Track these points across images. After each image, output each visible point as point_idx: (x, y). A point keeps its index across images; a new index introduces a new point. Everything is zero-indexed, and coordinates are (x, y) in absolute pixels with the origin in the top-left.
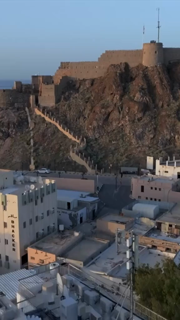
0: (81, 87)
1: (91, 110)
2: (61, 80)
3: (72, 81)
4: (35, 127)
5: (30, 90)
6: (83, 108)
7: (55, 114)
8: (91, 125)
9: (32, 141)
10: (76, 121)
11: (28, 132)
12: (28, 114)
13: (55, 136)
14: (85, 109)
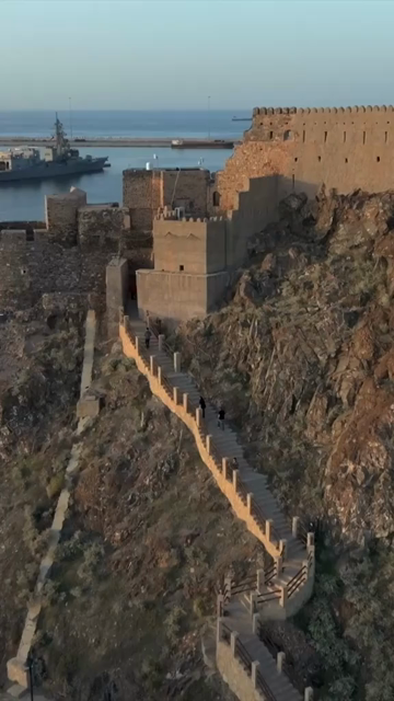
0: (342, 230)
1: (370, 365)
2: (242, 195)
3: (304, 200)
4: (97, 421)
5: (112, 235)
6: (332, 350)
7: (194, 362)
8: (354, 459)
9: (64, 499)
10: (292, 411)
11: (66, 446)
12: (89, 347)
13: (175, 490)
14: (339, 351)
